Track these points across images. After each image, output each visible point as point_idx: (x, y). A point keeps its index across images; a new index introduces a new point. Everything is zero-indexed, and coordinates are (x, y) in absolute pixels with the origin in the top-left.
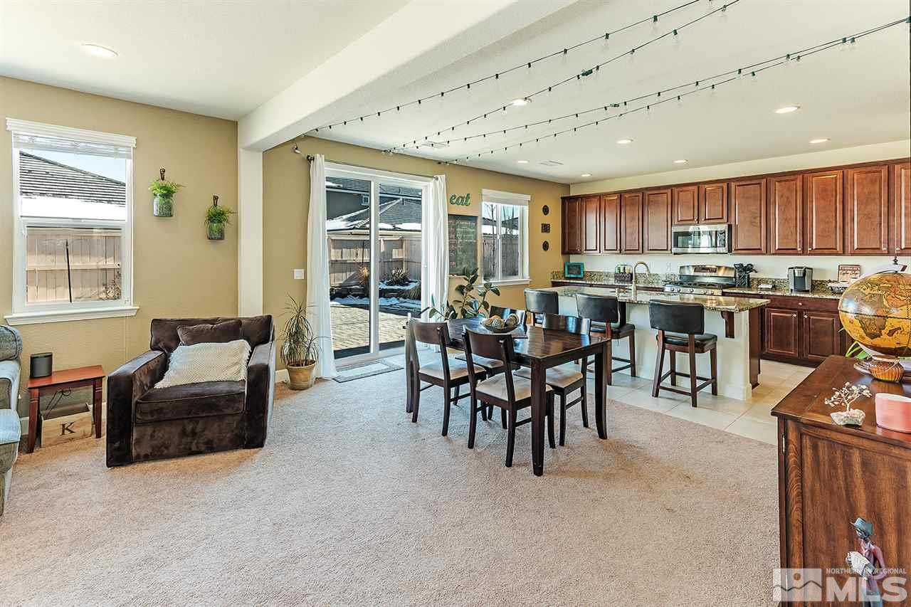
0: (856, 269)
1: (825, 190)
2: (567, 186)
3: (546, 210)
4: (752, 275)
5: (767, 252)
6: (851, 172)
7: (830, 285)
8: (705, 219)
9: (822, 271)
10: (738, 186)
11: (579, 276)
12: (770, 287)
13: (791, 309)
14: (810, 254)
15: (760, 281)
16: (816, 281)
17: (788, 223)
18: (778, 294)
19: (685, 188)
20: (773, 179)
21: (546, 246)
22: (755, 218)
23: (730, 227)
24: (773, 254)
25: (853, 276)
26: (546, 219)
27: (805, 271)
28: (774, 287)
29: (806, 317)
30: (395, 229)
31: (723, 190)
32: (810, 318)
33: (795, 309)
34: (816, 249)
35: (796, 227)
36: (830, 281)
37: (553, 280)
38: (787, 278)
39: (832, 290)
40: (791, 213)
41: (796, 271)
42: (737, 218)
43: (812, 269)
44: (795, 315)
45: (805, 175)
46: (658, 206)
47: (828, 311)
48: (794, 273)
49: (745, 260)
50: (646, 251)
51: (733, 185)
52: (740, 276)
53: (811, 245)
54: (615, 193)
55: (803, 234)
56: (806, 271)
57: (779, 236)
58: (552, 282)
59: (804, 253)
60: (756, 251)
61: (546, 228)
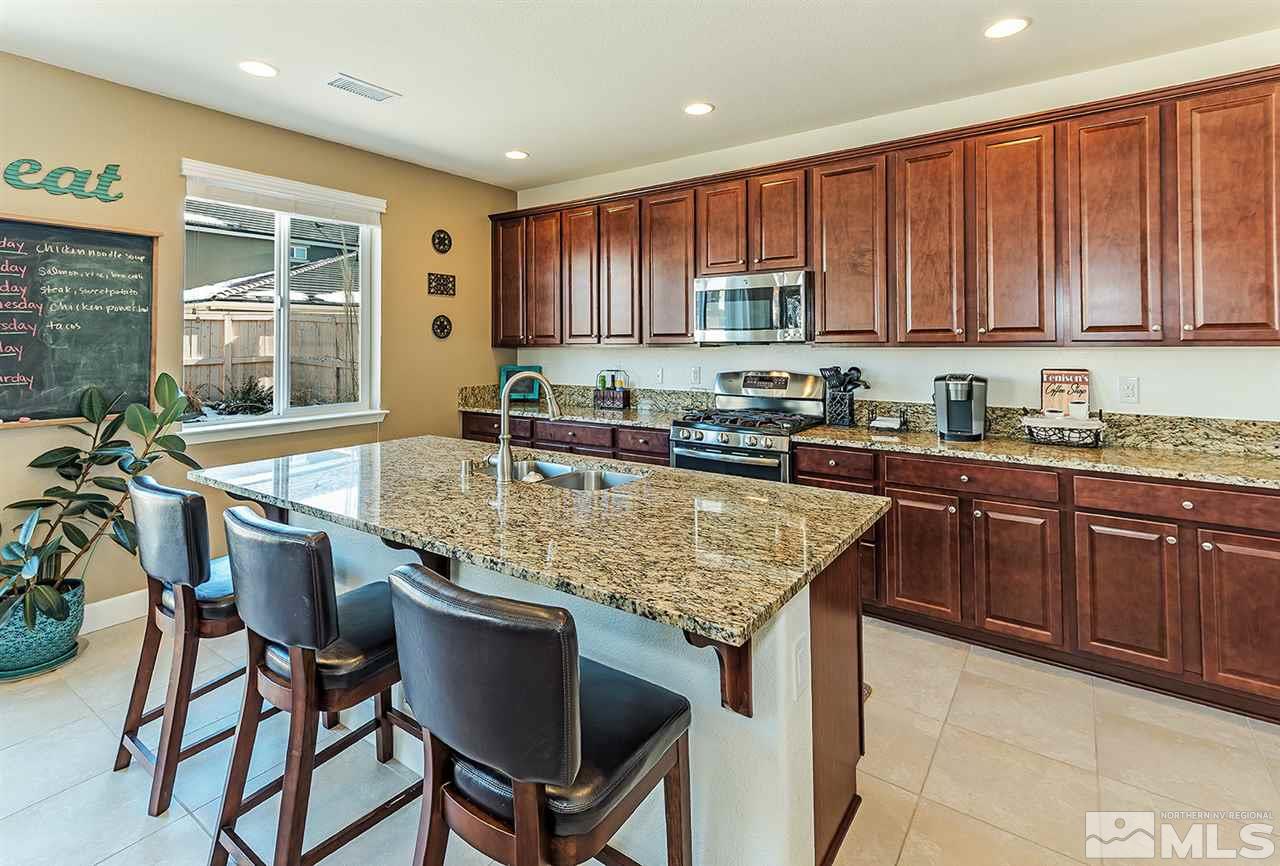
0: (1080, 378)
1: (1013, 177)
2: (511, 194)
3: (442, 242)
4: (859, 393)
5: (888, 341)
6: (1072, 126)
7: (1027, 421)
8: (760, 261)
9: (1009, 384)
10: (826, 175)
11: (530, 396)
12: (895, 424)
13: (944, 492)
14: (983, 344)
15: (875, 409)
16: (994, 410)
17: (933, 263)
18: (913, 450)
19: (721, 188)
20: (902, 155)
21: (442, 327)
22: (862, 254)
23: (810, 278)
24: (903, 344)
25: (1076, 397)
26: (442, 264)
27: (970, 386)
28: (904, 423)
29: (978, 513)
30: (311, 301)
31: (795, 188)
32: (987, 516)
33: (953, 492)
34: (995, 330)
35: (951, 274)
36: (1026, 412)
37: (461, 408)
38: (932, 403)
39: (1031, 432)
40: (938, 241)
41: (951, 387)
42: (824, 256)
43: (984, 381)
44: (952, 509)
45: (970, 142)
46: (669, 231)
47: (1030, 500)
48: (948, 391)
49: (844, 358)
50: (646, 338)
51: (816, 173)
52: (834, 399)
53: (985, 318)
54: (588, 204)
55: (967, 291)
56: (975, 386)
57: (913, 297)
58: (465, 414)
59: (969, 340)
60: (864, 337)
61: (442, 285)
